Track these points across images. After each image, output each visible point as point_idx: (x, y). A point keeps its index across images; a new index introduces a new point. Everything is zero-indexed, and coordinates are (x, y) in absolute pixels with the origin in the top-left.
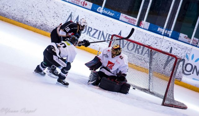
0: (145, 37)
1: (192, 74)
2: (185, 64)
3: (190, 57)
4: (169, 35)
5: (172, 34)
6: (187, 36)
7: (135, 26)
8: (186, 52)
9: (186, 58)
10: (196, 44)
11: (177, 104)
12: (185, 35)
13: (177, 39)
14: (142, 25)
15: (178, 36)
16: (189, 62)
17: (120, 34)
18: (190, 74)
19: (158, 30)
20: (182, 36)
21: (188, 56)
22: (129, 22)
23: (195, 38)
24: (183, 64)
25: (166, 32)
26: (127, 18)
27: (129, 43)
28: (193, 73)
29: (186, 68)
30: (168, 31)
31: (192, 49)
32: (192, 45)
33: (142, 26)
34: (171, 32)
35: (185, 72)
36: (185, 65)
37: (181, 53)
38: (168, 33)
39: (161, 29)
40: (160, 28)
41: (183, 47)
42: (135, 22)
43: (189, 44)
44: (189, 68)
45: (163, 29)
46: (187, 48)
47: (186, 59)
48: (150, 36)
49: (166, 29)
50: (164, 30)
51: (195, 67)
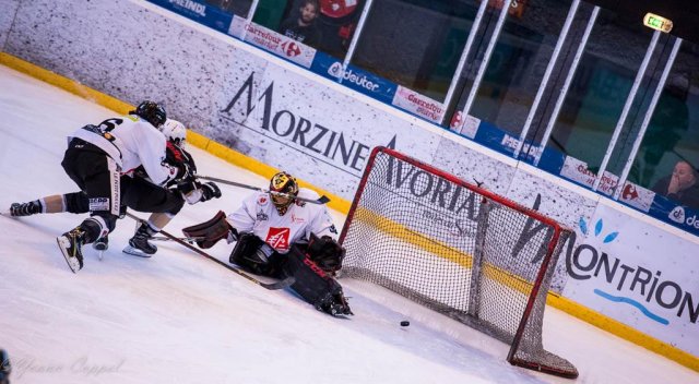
0: (464, 160)
1: (593, 277)
2: (576, 245)
3: (591, 228)
4: (533, 158)
5: (543, 155)
6: (585, 165)
7: (437, 124)
8: (581, 212)
9: (579, 229)
10: (611, 191)
11: (549, 363)
12: (580, 163)
13: (556, 172)
14: (456, 124)
15: (561, 164)
16: (585, 242)
17: (393, 143)
18: (589, 277)
19: (503, 143)
20: (571, 163)
21: (584, 224)
22: (420, 114)
23: (607, 174)
24: (571, 246)
25: (525, 150)
26: (415, 101)
27: (419, 173)
28: (596, 275)
29: (576, 257)
30: (533, 148)
31: (597, 203)
32: (597, 192)
33: (458, 127)
34: (542, 150)
35: (575, 269)
36: (574, 250)
37: (564, 215)
38: (531, 153)
39: (511, 139)
40: (510, 136)
41: (573, 197)
42: (437, 114)
43: (590, 189)
44: (585, 258)
45: (518, 138)
46: (583, 200)
47: (578, 231)
48: (480, 157)
49: (525, 142)
50: (520, 144)
51: (605, 257)
